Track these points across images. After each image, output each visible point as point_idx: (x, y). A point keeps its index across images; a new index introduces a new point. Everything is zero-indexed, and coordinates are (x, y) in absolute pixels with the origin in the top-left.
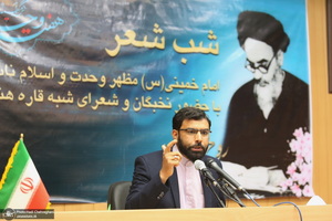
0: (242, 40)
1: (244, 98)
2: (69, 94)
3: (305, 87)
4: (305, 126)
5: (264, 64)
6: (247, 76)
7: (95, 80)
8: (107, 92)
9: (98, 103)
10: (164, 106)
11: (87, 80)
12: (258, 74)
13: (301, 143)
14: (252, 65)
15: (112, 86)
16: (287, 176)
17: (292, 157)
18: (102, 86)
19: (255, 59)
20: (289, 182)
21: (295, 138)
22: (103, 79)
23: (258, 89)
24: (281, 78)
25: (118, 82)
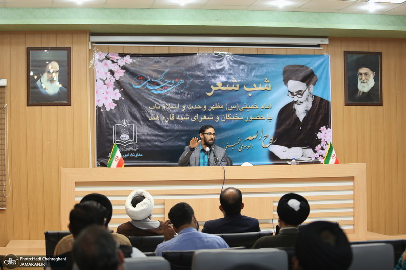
0: (286, 81)
1: (287, 112)
2: (187, 115)
3: (328, 103)
4: (328, 125)
5: (300, 93)
6: (289, 100)
7: (201, 108)
8: (207, 113)
9: (202, 119)
10: (238, 118)
11: (196, 108)
12: (296, 99)
13: (325, 135)
14: (292, 93)
15: (210, 110)
16: (315, 152)
17: (319, 142)
18: (204, 110)
19: (294, 90)
20: (317, 155)
21: (321, 132)
22: (205, 107)
23: (296, 106)
24: (311, 100)
25: (213, 108)
